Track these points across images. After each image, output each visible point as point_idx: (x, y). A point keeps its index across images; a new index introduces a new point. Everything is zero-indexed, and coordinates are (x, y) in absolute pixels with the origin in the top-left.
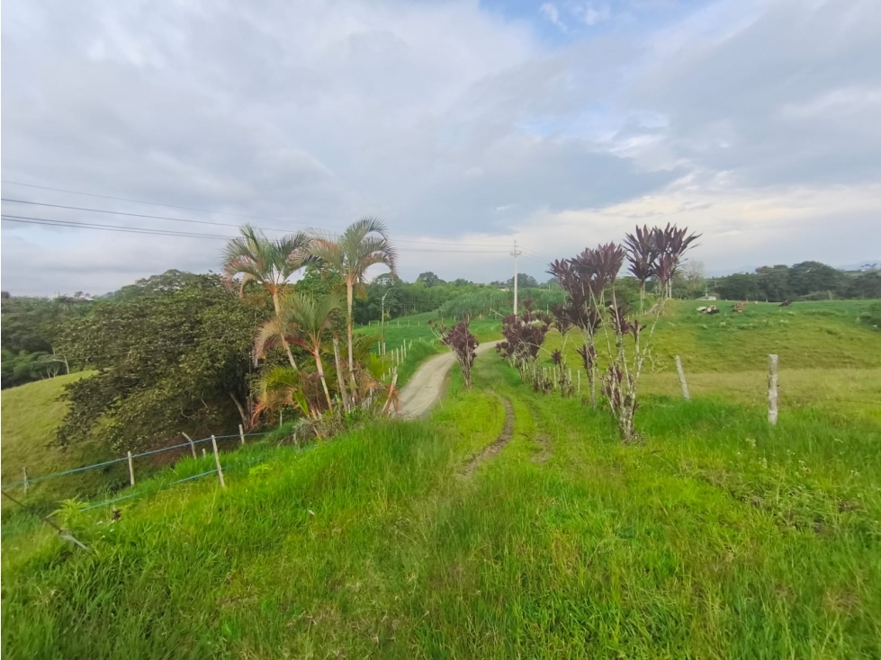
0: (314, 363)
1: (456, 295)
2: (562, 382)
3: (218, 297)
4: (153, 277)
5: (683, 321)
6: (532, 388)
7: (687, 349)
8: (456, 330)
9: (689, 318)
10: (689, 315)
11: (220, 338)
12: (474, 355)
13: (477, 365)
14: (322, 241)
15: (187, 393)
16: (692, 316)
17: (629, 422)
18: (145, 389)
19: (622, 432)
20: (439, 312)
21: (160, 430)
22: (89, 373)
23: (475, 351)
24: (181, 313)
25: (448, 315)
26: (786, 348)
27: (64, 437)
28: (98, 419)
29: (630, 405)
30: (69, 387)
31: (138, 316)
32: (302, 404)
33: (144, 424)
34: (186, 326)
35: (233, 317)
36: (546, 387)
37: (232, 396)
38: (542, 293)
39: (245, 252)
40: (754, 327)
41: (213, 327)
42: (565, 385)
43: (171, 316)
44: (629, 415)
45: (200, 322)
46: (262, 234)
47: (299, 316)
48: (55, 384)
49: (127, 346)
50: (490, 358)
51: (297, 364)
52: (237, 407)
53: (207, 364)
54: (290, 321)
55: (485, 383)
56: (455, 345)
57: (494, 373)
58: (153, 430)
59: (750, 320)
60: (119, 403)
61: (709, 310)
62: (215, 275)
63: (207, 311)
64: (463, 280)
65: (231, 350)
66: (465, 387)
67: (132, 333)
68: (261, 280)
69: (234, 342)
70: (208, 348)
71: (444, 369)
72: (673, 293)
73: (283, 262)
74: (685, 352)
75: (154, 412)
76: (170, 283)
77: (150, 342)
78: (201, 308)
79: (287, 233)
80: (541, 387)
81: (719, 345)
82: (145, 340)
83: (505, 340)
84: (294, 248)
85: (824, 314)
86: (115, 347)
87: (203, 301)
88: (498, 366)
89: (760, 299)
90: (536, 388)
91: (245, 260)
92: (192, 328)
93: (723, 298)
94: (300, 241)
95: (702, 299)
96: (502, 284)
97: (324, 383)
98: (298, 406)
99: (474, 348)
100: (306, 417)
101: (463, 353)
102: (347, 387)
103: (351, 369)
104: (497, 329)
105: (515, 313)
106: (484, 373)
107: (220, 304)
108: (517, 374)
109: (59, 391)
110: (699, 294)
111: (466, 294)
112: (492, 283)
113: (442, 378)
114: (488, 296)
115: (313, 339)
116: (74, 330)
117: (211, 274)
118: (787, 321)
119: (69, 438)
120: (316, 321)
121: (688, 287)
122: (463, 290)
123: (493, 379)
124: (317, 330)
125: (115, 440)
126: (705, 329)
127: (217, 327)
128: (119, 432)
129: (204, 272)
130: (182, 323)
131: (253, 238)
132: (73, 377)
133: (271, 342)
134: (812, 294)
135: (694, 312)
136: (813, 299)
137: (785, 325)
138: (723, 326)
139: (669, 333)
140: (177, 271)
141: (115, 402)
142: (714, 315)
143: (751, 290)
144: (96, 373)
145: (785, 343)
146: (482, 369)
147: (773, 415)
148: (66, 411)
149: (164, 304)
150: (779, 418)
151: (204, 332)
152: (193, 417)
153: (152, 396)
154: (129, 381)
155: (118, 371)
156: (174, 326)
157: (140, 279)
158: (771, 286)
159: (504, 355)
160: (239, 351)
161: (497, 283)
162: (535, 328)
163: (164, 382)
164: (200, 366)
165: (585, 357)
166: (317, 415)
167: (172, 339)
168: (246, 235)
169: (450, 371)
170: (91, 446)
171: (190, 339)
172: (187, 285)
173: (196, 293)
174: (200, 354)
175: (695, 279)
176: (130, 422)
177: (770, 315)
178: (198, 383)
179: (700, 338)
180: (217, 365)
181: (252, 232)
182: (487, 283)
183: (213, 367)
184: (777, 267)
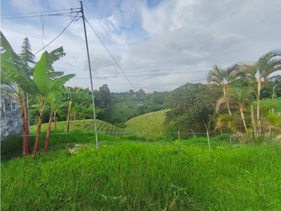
0: (240, 114)
3: (200, 90)
4: (183, 85)
11: (201, 103)
14: (246, 66)
15: (191, 118)
18: (181, 115)
21: (184, 127)
22: (169, 110)
24: (190, 95)
27: (165, 124)
28: (171, 121)
30: (166, 113)
31: (180, 96)
32: (234, 129)
33: (180, 125)
34: (191, 99)
35: (205, 96)
37: (203, 121)
39: (214, 74)
41: (199, 99)
43: (188, 96)
45: (195, 98)
46: (220, 67)
47: (234, 96)
48: (163, 112)
49: (177, 104)
51: (232, 113)
52: (205, 125)
53: (197, 110)
54: (231, 98)
58: (182, 127)
60: (175, 118)
62: (200, 83)
63: (197, 94)
65: (204, 107)
67: (178, 100)
68: (219, 83)
69: (205, 104)
70: (197, 106)
73: (228, 76)
75: (183, 122)
76: (187, 87)
77: (182, 103)
78: (195, 93)
79: (230, 65)
82: (181, 102)
84: (232, 70)
86: (174, 104)
87: (196, 91)
91: (214, 77)
92: (193, 100)
94: (235, 67)
97: (244, 122)
98: (232, 129)
100: (235, 134)
102: (256, 126)
103: (258, 118)
107: (201, 92)
109: (164, 113)
115: (240, 104)
116: (167, 99)
117: (198, 83)
119: (166, 124)
120: (241, 98)
124: (242, 101)
125: (174, 127)
127: (200, 99)
128: (175, 125)
129: (196, 83)
130: (190, 98)
131: (217, 69)
132: (166, 110)
133: (222, 105)
140: (188, 83)
141: (174, 118)
144: (171, 110)
148: (165, 118)
149: (186, 93)
151: (196, 101)
152: (192, 125)
153: (182, 117)
154: (177, 113)
155: (175, 110)
156: (188, 99)
157: (180, 86)
160: (206, 107)
163: (185, 114)
164: (195, 111)
166: (240, 134)
167: (187, 102)
168: (214, 68)
170: (169, 127)
171: (192, 103)
172: (192, 87)
173: (194, 89)
174: (195, 107)
176: (177, 123)
178: (194, 116)
180: (199, 111)
181: (217, 68)
183: (198, 111)
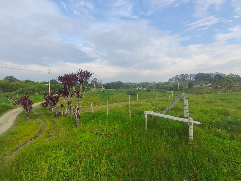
1: (25, 86)
2: (64, 113)
5: (98, 93)
6: (55, 116)
7: (99, 100)
8: (23, 99)
9: (99, 93)
10: (99, 92)
12: (31, 108)
13: (33, 111)
16: (100, 92)
17: (78, 121)
19: (76, 124)
20: (16, 92)
23: (32, 106)
25: (21, 93)
26: (116, 99)
29: (78, 117)
36: (59, 115)
38: (60, 86)
40: (111, 95)
42: (65, 114)
44: (78, 120)
50: (40, 108)
55: (36, 117)
56: (22, 105)
57: (40, 113)
59: (110, 93)
61: (103, 91)
64: (29, 80)
66: (26, 120)
71: (17, 114)
72: (96, 87)
74: (98, 101)
80: (57, 115)
81: (105, 99)
83: (45, 101)
85: (122, 92)
88: (43, 110)
89: (112, 89)
90: (56, 116)
93: (106, 88)
95: (102, 88)
96: (46, 82)
99: (31, 105)
101: (26, 107)
104: (43, 98)
105: (50, 92)
106: (37, 113)
108: (50, 112)
110: (101, 87)
111: (30, 86)
112: (42, 82)
113: (16, 118)
114: (40, 86)
118: (116, 93)
121: (99, 85)
122: (28, 84)
123: (40, 115)
126: (102, 95)
134: (120, 88)
135: (100, 91)
136: (120, 89)
137: (116, 94)
138: (106, 95)
139: (95, 97)
142: (104, 92)
143: (111, 86)
145: (116, 98)
146: (35, 112)
147: (108, 113)
150: (109, 114)
158: (114, 86)
159: (44, 106)
161: (44, 82)
162: (55, 97)
165: (69, 105)
169: (20, 114)
175: (100, 84)
177: (114, 92)
179: (101, 97)
182: (40, 82)
184: (115, 82)
